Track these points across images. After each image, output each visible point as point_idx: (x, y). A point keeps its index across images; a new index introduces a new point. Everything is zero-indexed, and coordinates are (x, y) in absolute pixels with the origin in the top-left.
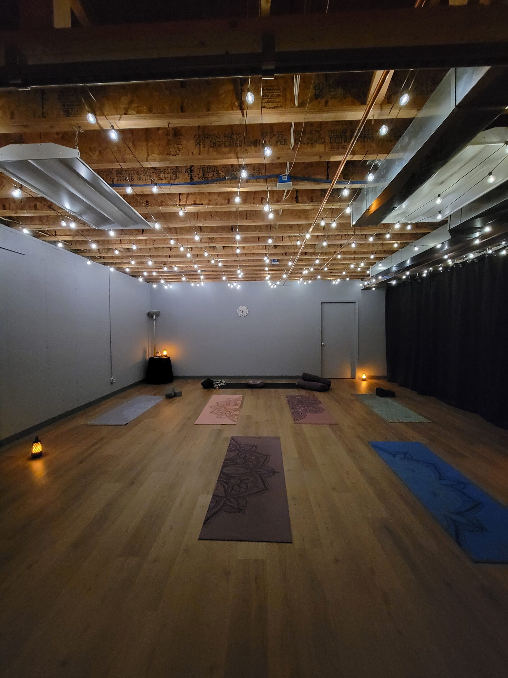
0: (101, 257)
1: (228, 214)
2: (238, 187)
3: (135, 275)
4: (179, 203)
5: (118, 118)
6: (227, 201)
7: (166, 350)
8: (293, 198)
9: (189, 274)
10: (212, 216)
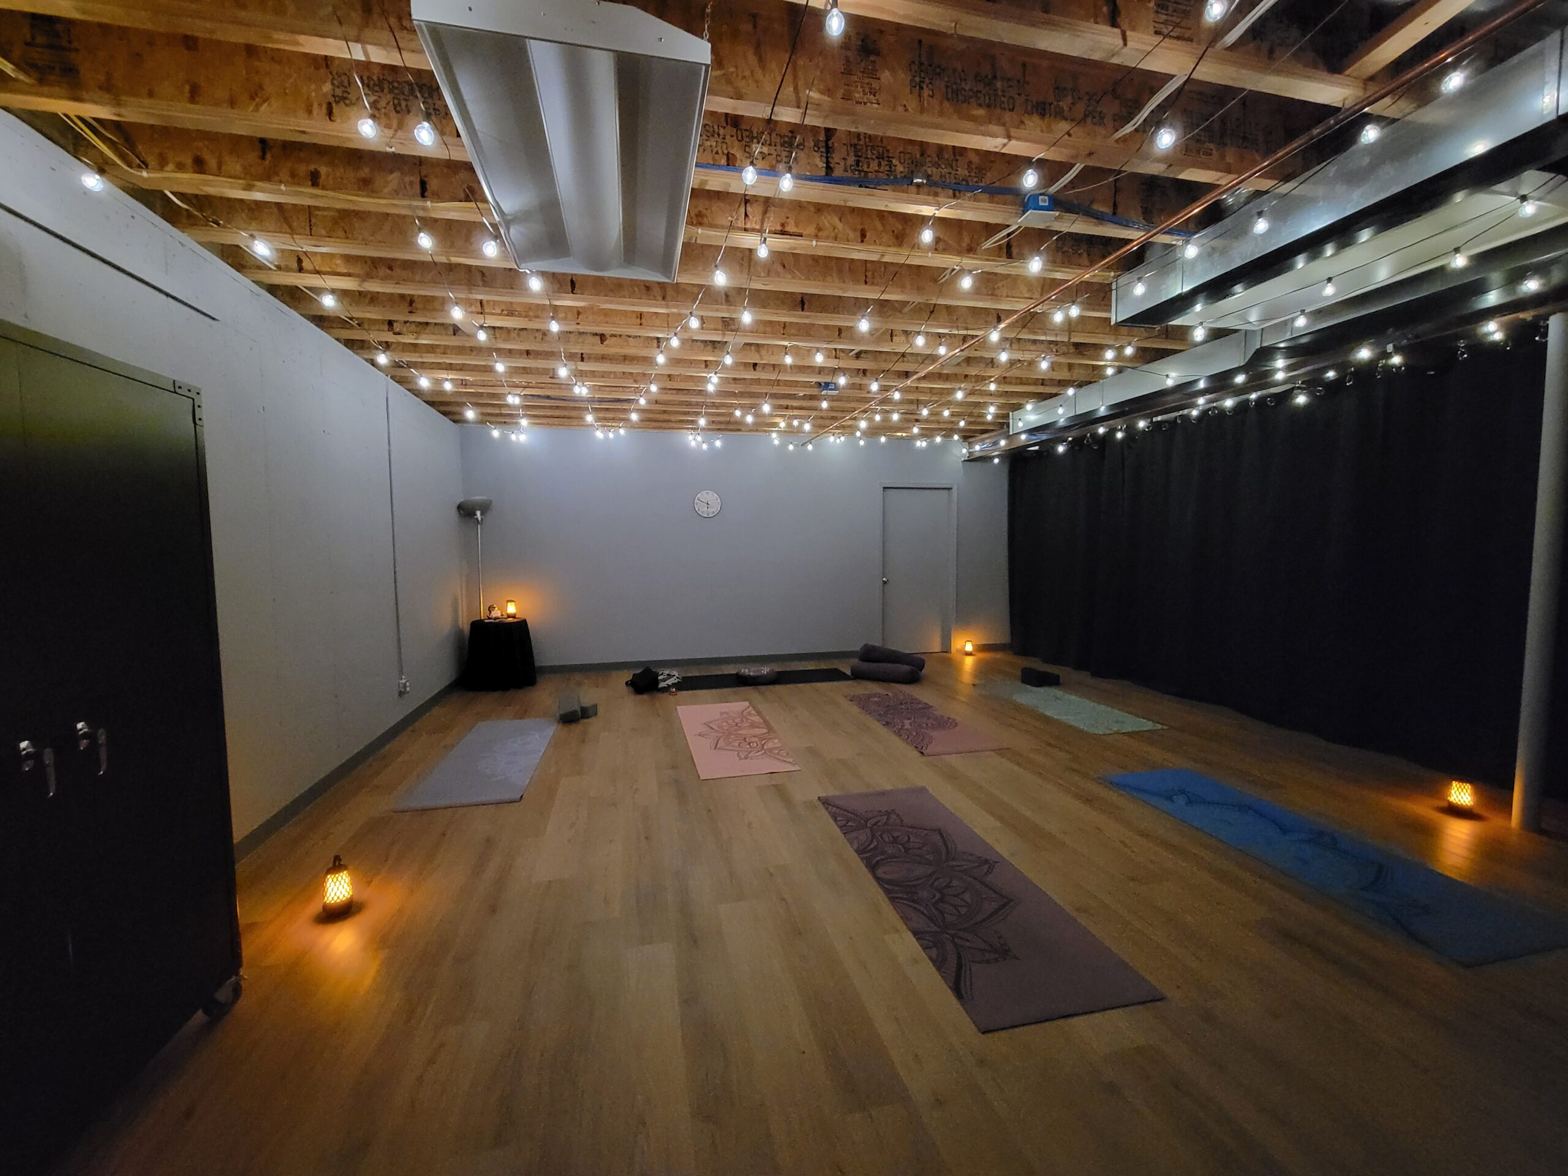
6: (858, 234)
7: (513, 601)
8: (1001, 247)
9: (607, 405)
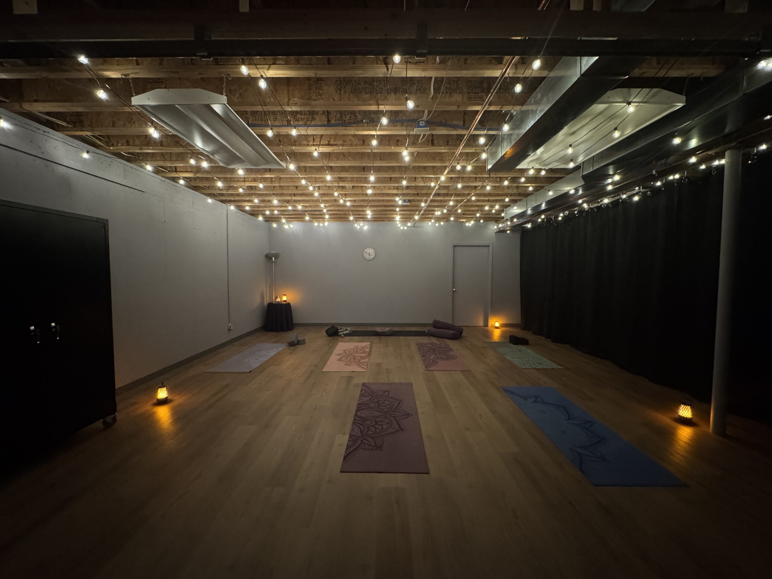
0: (220, 194)
1: (362, 156)
2: (376, 130)
3: (254, 214)
4: (313, 143)
5: (267, 68)
6: (362, 142)
7: (285, 295)
8: (428, 141)
9: (313, 213)
10: (344, 156)
